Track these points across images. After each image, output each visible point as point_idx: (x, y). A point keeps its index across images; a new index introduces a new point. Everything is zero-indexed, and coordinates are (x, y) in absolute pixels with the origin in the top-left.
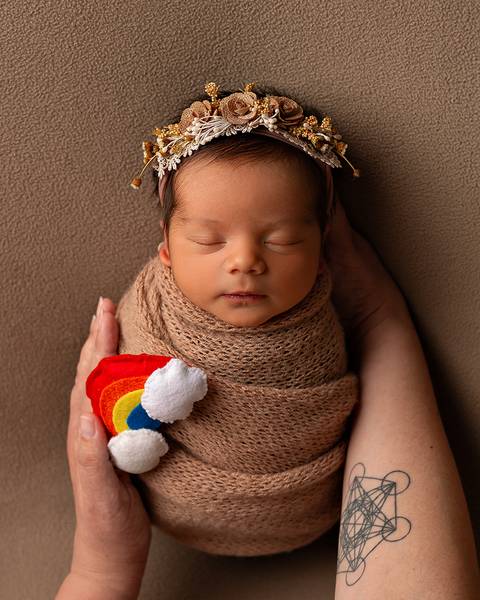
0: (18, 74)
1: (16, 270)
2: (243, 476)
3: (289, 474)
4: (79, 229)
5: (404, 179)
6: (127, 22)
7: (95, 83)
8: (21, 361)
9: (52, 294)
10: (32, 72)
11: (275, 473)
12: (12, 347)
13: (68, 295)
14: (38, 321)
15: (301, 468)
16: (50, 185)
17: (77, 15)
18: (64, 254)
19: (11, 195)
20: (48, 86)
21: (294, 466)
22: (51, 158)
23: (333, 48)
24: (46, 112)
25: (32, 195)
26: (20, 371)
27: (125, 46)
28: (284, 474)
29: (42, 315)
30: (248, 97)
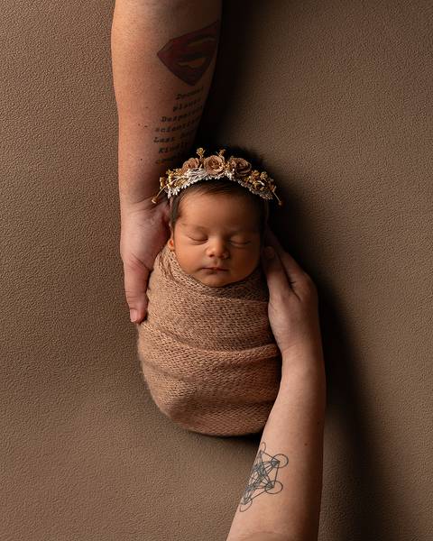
30: (219, 159)
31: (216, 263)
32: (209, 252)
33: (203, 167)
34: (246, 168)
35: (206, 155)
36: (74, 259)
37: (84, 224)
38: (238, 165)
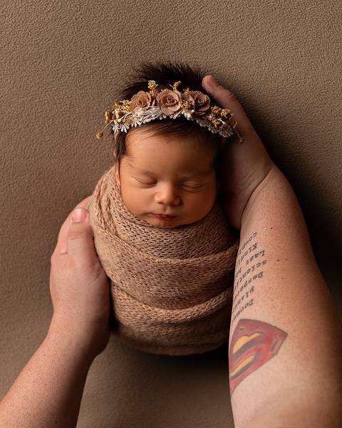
0: (41, 49)
1: (39, 174)
2: (162, 311)
3: (191, 309)
4: (78, 150)
5: (285, 116)
6: (108, 16)
7: (88, 55)
8: (44, 233)
9: (62, 190)
10: (49, 48)
11: (182, 309)
12: (38, 224)
13: (73, 192)
14: (54, 208)
15: (199, 306)
16: (60, 121)
17: (77, 12)
18: (69, 166)
19: (36, 127)
20: (59, 57)
21: (194, 304)
22: (60, 103)
23: (237, 33)
24: (58, 74)
25: (49, 126)
26: (44, 240)
27: (107, 32)
28: (188, 309)
29: (56, 203)
30: (175, 94)
31: (165, 210)
32: (157, 199)
33: (156, 105)
34: (205, 105)
35: (159, 89)
36: (11, 182)
37: (20, 146)
38: (196, 101)
